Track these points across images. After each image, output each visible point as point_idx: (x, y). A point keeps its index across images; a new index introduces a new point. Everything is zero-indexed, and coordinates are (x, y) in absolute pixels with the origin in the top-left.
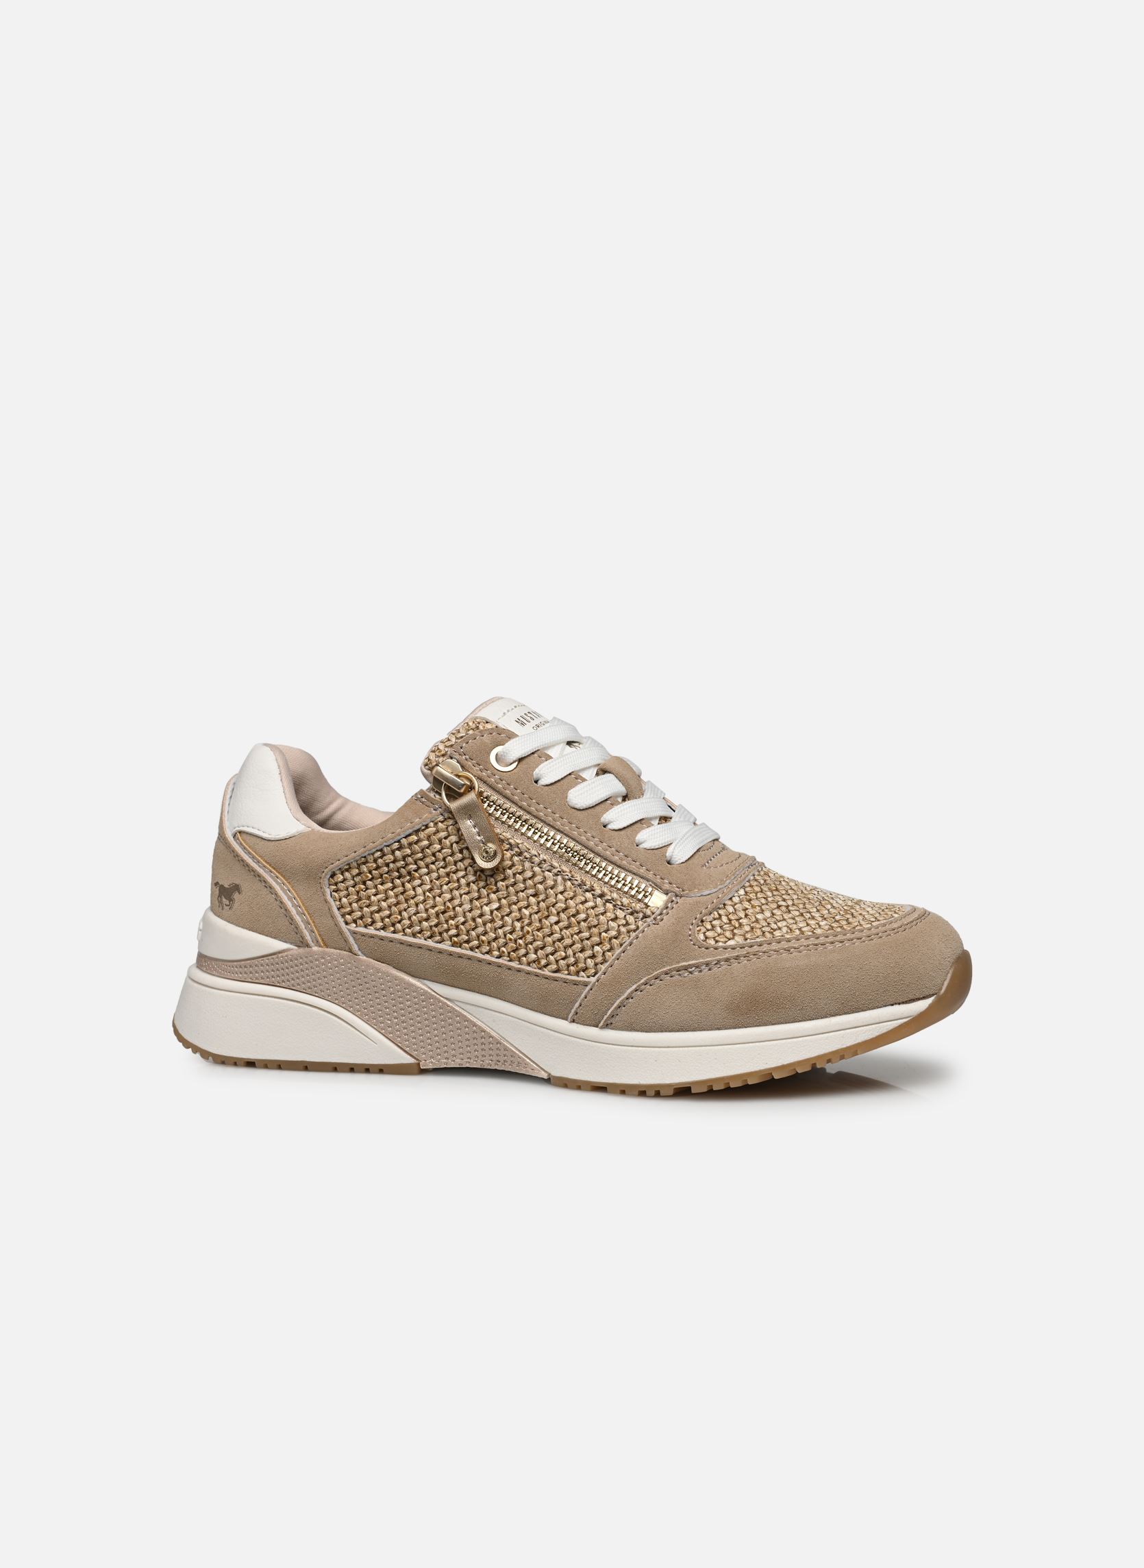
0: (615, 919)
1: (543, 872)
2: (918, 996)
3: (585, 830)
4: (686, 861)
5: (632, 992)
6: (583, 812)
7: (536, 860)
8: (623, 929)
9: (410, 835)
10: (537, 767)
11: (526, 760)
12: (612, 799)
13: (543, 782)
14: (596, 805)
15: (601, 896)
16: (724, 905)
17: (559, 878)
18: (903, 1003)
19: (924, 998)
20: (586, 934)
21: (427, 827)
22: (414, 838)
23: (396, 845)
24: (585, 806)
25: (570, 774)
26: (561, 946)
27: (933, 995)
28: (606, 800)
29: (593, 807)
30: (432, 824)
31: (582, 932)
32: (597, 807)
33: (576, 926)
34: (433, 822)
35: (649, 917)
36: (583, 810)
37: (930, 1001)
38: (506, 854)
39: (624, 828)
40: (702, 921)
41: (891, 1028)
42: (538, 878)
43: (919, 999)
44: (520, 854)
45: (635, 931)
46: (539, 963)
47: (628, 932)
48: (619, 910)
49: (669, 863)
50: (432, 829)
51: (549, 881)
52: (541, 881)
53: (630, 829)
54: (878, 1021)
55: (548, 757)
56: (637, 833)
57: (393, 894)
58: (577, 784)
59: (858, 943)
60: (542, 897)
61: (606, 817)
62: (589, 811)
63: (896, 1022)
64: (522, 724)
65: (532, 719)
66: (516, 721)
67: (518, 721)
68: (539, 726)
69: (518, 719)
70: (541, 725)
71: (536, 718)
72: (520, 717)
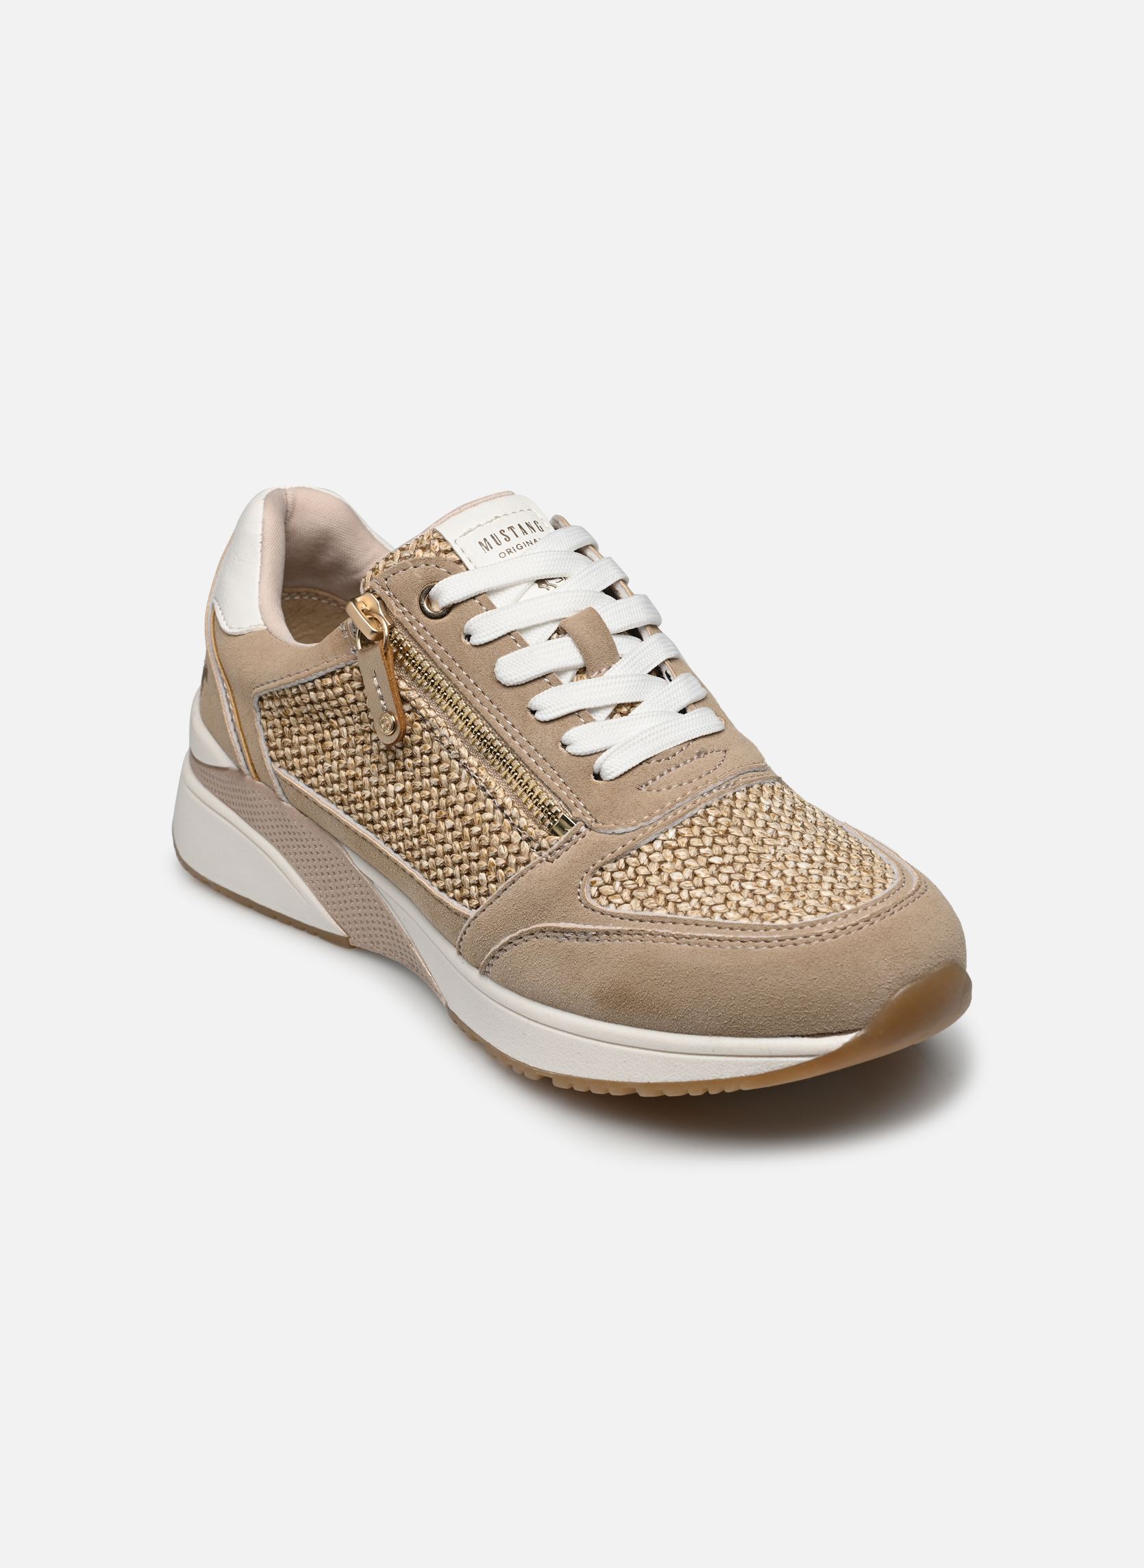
0: (508, 843)
1: (450, 759)
2: (829, 1029)
3: (506, 715)
4: (616, 778)
5: (505, 944)
6: (510, 690)
7: (446, 742)
8: (513, 860)
9: (323, 677)
10: (473, 616)
11: (462, 606)
12: (550, 676)
13: (475, 640)
14: (526, 683)
15: (502, 808)
16: (639, 850)
17: (464, 772)
18: (808, 1036)
19: (840, 1033)
20: (474, 855)
21: (342, 671)
22: (329, 681)
23: (310, 686)
24: (511, 684)
25: (509, 634)
26: (449, 860)
27: (854, 1030)
28: (544, 677)
29: (522, 685)
30: (348, 669)
31: (471, 851)
32: (528, 686)
33: (468, 840)
34: (349, 665)
35: (545, 849)
36: (510, 686)
37: (847, 1038)
38: (416, 726)
39: (551, 721)
40: (602, 870)
41: (786, 1065)
42: (444, 767)
43: (831, 1034)
44: (431, 730)
45: (524, 864)
46: (429, 874)
47: (517, 864)
48: (515, 832)
49: (597, 776)
50: (346, 676)
51: (453, 773)
52: (446, 770)
53: (562, 722)
54: (768, 1054)
55: (491, 607)
56: (567, 729)
57: (313, 739)
58: (514, 649)
59: (764, 948)
60: (443, 791)
61: (535, 702)
62: (517, 690)
63: (790, 1059)
64: (487, 548)
65: (508, 539)
66: (480, 543)
67: (483, 542)
68: (512, 550)
69: (485, 540)
70: (516, 549)
71: (517, 536)
72: (491, 536)
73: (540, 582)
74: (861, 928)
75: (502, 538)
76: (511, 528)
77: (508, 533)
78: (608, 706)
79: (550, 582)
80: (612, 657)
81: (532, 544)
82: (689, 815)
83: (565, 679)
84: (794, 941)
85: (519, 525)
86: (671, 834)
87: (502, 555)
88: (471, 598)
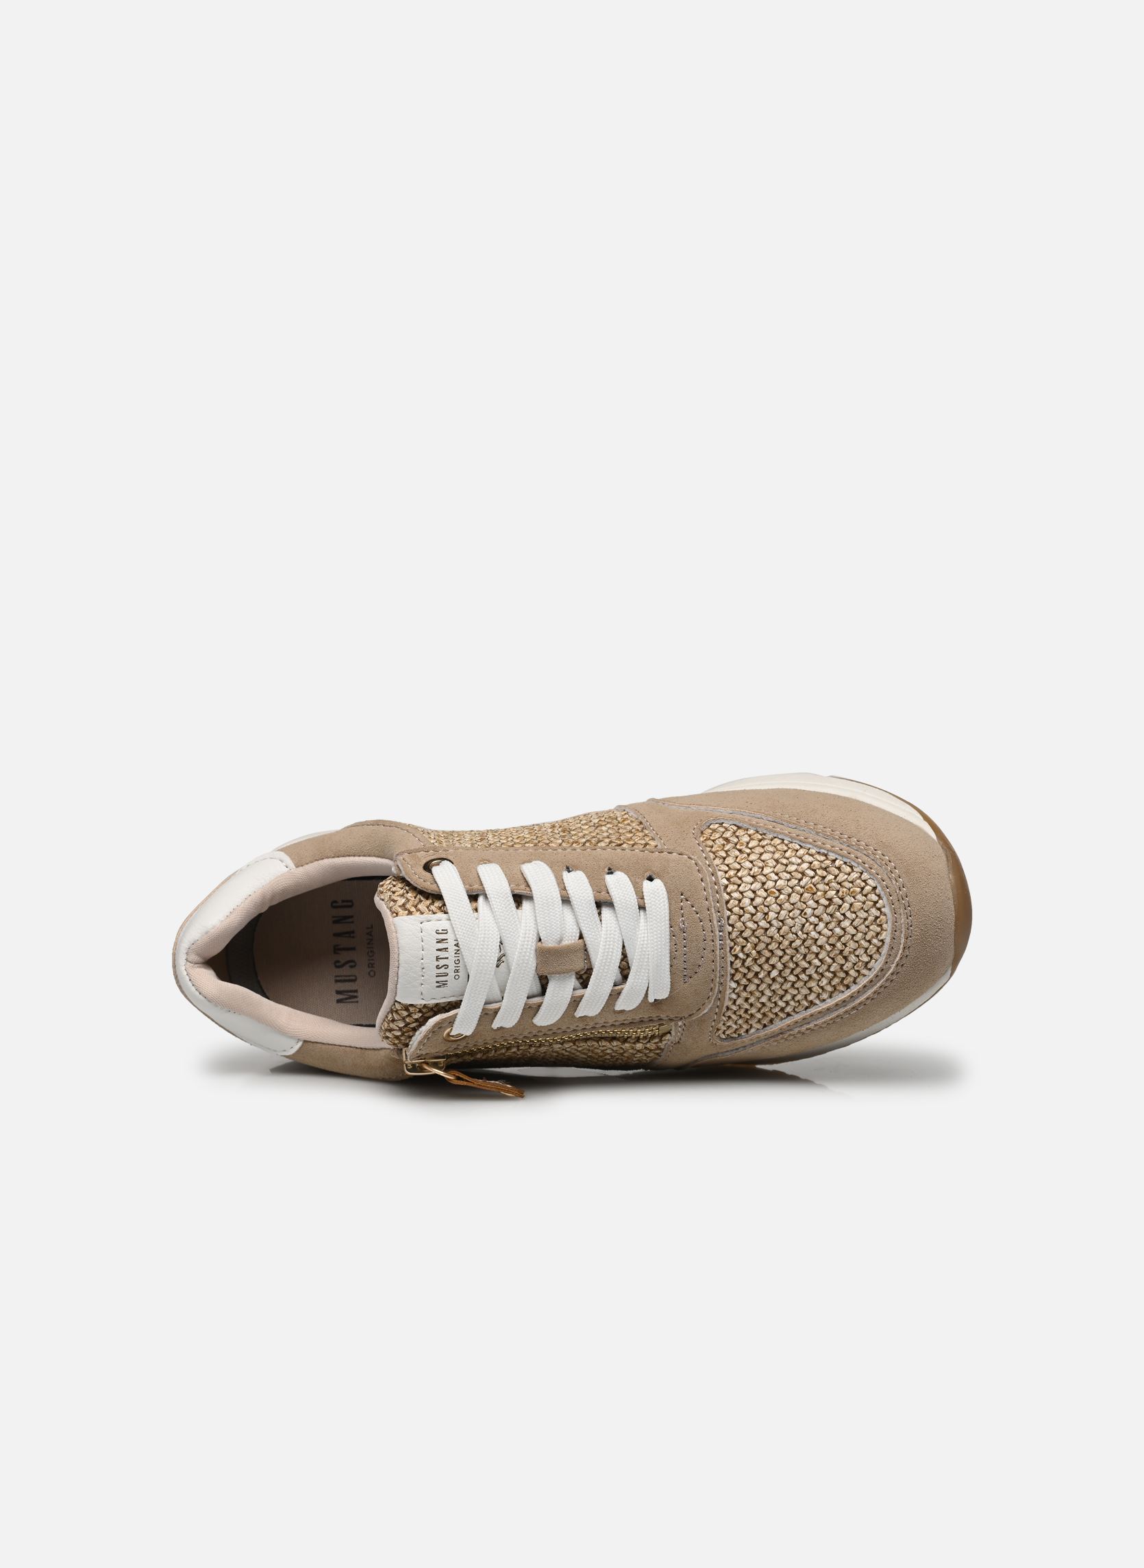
13: (510, 1027)
24: (558, 1021)
39: (603, 1009)
56: (616, 1005)
64: (444, 984)
65: (446, 966)
66: (438, 987)
67: (438, 984)
68: (457, 968)
69: (437, 982)
70: (458, 965)
71: (447, 958)
72: (437, 976)
75: (442, 970)
76: (438, 959)
77: (442, 962)
81: (458, 950)
85: (437, 950)
87: (457, 977)
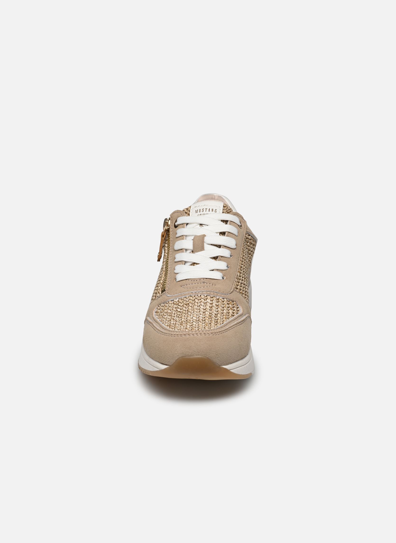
4: (180, 280)
6: (174, 251)
13: (177, 235)
14: (178, 250)
24: (175, 249)
25: (182, 236)
28: (182, 249)
35: (158, 297)
37: (167, 367)
39: (177, 262)
43: (164, 364)
49: (174, 280)
53: (179, 263)
58: (183, 240)
61: (176, 256)
62: (176, 251)
64: (196, 212)
68: (202, 215)
69: (198, 210)
71: (206, 211)
72: (200, 209)
73: (201, 225)
74: (206, 335)
75: (202, 211)
78: (190, 262)
79: (203, 225)
80: (202, 249)
82: (184, 296)
83: (188, 251)
84: (181, 335)
85: (210, 209)
86: (177, 300)
87: (198, 215)
88: (182, 224)
